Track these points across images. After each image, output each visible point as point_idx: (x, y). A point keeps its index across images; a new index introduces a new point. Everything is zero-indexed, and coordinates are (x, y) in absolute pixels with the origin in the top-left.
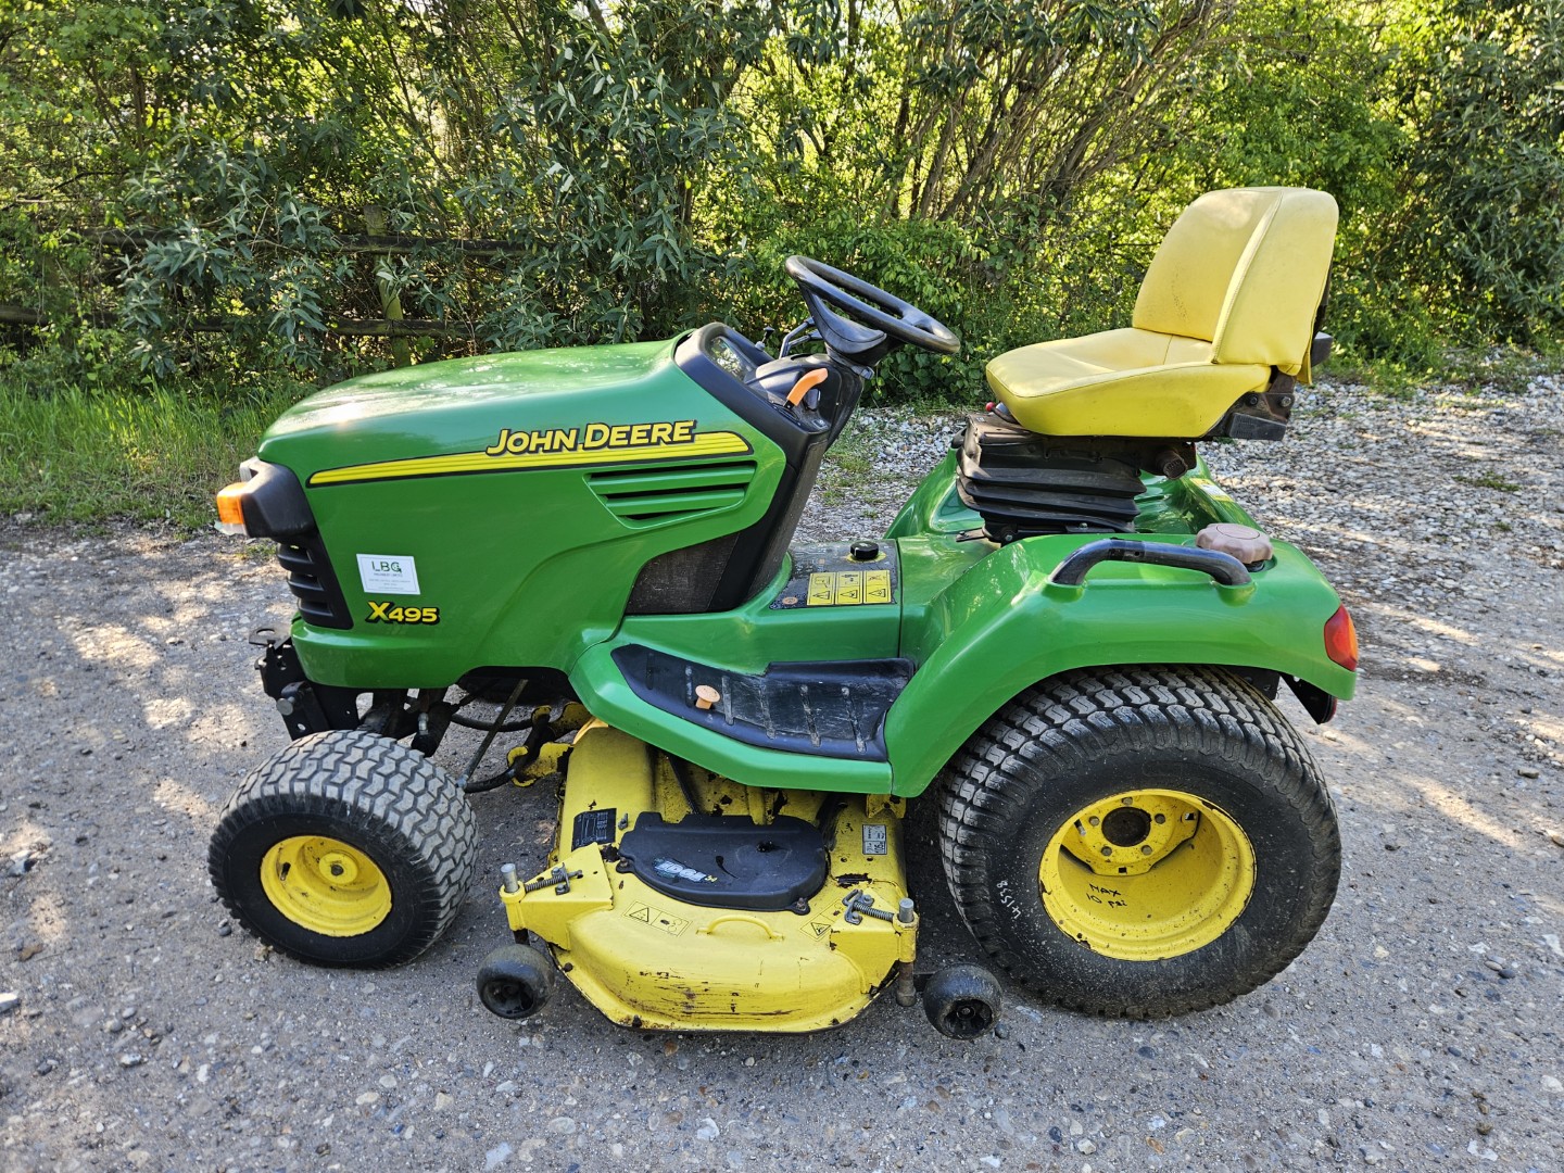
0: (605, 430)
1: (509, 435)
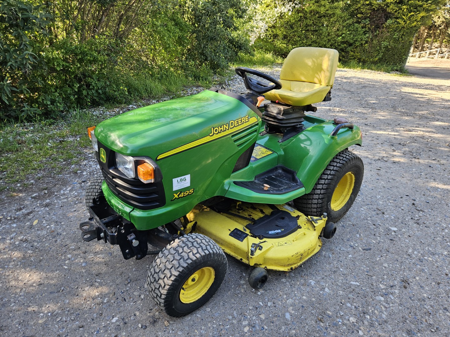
0: (233, 122)
1: (214, 129)
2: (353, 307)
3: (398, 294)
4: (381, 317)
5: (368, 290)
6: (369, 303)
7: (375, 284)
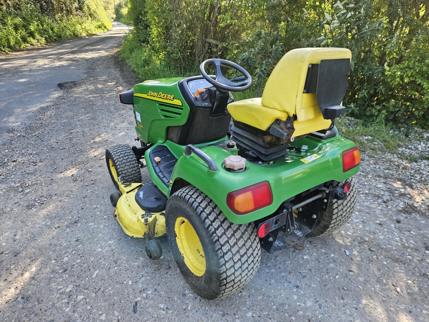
2: (75, 264)
3: (64, 309)
4: (54, 282)
5: (83, 282)
6: (71, 278)
7: (86, 291)
